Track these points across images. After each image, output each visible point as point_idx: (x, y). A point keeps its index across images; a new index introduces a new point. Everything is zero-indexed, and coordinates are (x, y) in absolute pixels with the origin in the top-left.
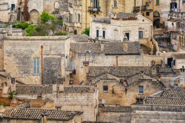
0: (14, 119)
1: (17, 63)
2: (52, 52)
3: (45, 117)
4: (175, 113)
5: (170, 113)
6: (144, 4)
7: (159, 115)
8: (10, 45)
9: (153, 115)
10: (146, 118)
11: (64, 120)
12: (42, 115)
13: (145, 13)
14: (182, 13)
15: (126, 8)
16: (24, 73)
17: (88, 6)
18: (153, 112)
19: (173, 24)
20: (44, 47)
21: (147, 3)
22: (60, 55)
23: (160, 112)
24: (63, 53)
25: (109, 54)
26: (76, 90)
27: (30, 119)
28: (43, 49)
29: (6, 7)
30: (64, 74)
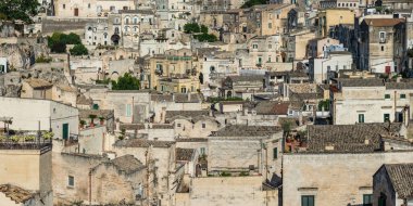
1: (116, 108)
2: (140, 101)
6: (193, 68)
8: (111, 96)
14: (219, 74)
15: (181, 70)
16: (121, 115)
19: (213, 81)
20: (135, 97)
22: (145, 102)
25: (178, 102)
28: (134, 99)
30: (148, 115)
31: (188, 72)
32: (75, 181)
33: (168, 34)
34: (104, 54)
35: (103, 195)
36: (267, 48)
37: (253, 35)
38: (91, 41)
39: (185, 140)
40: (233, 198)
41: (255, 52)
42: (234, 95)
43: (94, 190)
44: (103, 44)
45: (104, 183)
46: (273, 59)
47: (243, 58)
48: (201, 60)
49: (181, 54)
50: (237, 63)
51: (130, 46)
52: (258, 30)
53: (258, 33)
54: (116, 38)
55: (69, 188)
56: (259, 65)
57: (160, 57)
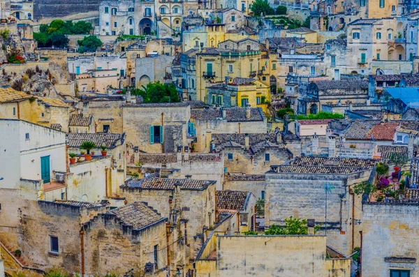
0: (145, 189)
1: (137, 131)
2: (173, 120)
3: (178, 187)
4: (311, 181)
5: (305, 181)
6: (261, 69)
7: (295, 184)
8: (129, 112)
9: (289, 184)
10: (280, 186)
11: (198, 190)
12: (175, 185)
13: (261, 77)
14: (300, 77)
15: (242, 72)
16: (145, 141)
17: (202, 71)
18: (288, 181)
19: (291, 89)
20: (165, 114)
21: (263, 67)
22: (182, 122)
23: (295, 181)
24: (184, 120)
25: (231, 121)
26: (201, 158)
27: (162, 189)
28: (164, 117)
29: (115, 73)
30: (186, 141)
31: (252, 75)
32: (60, 244)
33: (226, 17)
34: (129, 48)
35: (101, 263)
36: (374, 39)
37: (354, 18)
38: (108, 29)
39: (239, 179)
40: (281, 270)
41: (354, 44)
42: (320, 109)
43: (88, 255)
44: (127, 33)
45: (102, 245)
46: (384, 56)
47: (337, 54)
48: (273, 57)
49: (243, 47)
50: (328, 61)
51: (168, 36)
52: (363, 9)
53: (362, 15)
54: (146, 25)
55: (50, 255)
56: (361, 64)
57: (212, 53)
